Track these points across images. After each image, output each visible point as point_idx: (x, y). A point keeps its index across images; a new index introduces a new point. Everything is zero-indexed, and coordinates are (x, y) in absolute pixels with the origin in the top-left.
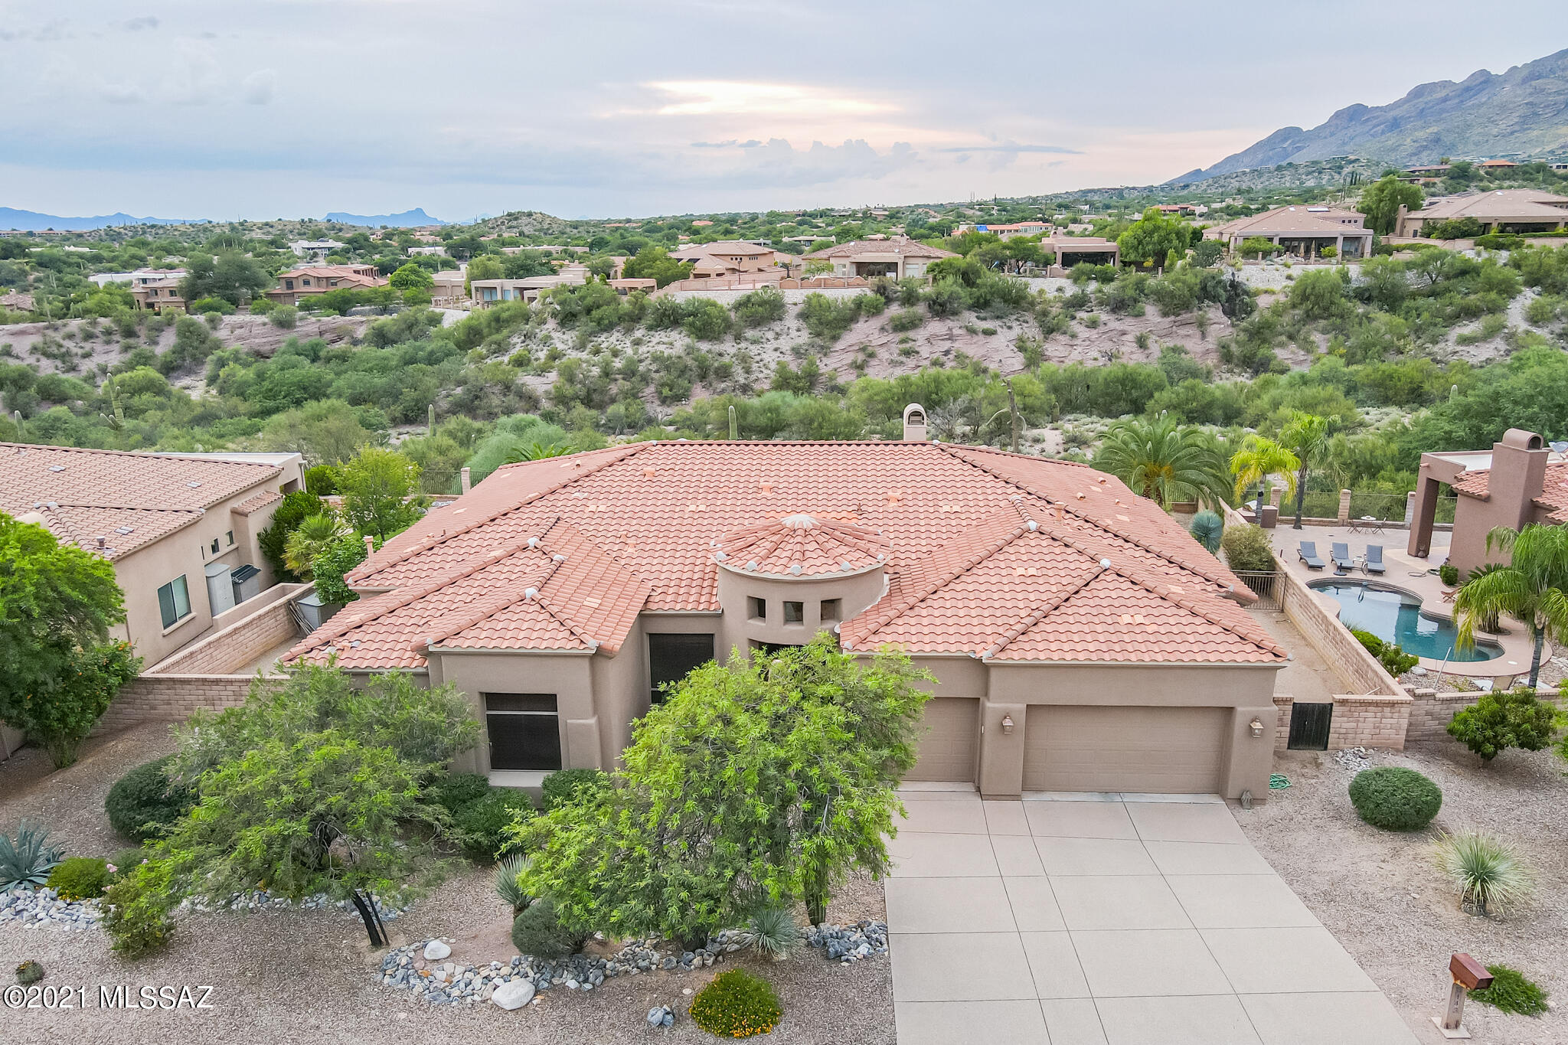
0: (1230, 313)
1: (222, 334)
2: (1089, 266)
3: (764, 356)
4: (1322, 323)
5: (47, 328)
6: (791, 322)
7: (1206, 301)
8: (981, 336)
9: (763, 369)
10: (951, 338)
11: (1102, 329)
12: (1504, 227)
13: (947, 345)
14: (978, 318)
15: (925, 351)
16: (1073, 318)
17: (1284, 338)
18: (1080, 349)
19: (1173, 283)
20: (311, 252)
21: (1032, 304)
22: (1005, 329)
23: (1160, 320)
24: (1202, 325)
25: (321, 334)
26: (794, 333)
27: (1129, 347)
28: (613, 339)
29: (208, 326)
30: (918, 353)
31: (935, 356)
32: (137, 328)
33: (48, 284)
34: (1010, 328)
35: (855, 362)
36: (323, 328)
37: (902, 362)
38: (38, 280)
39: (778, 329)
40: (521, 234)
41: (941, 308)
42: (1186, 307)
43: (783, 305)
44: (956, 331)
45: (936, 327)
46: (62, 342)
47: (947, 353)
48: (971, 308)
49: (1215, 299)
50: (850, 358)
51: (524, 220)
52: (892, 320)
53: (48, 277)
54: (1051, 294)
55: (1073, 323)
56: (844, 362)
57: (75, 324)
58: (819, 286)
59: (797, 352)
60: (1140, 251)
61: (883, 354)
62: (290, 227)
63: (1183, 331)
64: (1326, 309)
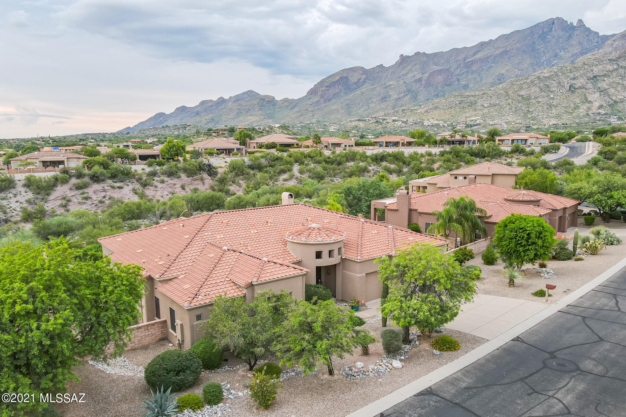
0: (210, 175)
2: (153, 160)
3: (11, 205)
4: (241, 177)
6: (20, 188)
7: (201, 171)
8: (117, 189)
9: (13, 211)
10: (104, 191)
11: (166, 183)
12: (281, 145)
13: (103, 194)
14: (113, 182)
15: (94, 197)
16: (154, 180)
17: (231, 183)
18: (160, 192)
19: (189, 165)
21: (134, 175)
22: (126, 186)
23: (187, 179)
24: (202, 179)
26: (24, 194)
27: (178, 189)
30: (91, 198)
31: (100, 199)
34: (128, 185)
35: (62, 204)
37: (85, 203)
39: (14, 192)
41: (96, 179)
42: (195, 174)
43: (14, 181)
44: (106, 188)
45: (96, 187)
47: (104, 197)
48: (110, 178)
49: (204, 170)
50: (59, 202)
52: (74, 185)
54: (140, 172)
55: (154, 182)
56: (56, 205)
58: (30, 172)
59: (29, 202)
60: (170, 154)
61: (74, 200)
63: (196, 182)
64: (242, 172)
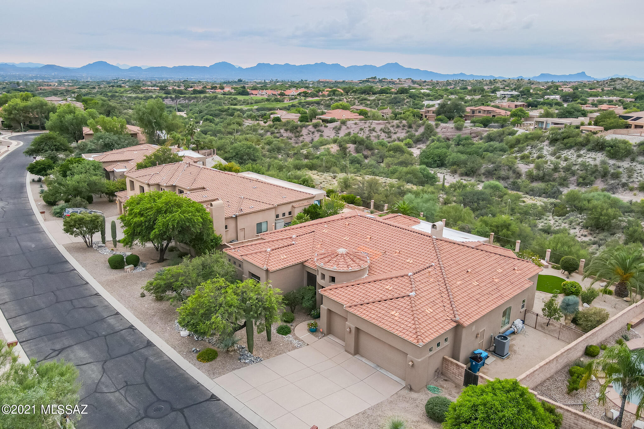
1: (438, 130)
5: (387, 123)
20: (503, 96)
25: (471, 134)
28: (569, 153)
29: (435, 127)
32: (413, 125)
33: (410, 104)
36: (472, 132)
38: (407, 102)
40: (615, 89)
46: (390, 128)
51: (619, 82)
53: (410, 101)
57: (396, 122)
62: (512, 82)
